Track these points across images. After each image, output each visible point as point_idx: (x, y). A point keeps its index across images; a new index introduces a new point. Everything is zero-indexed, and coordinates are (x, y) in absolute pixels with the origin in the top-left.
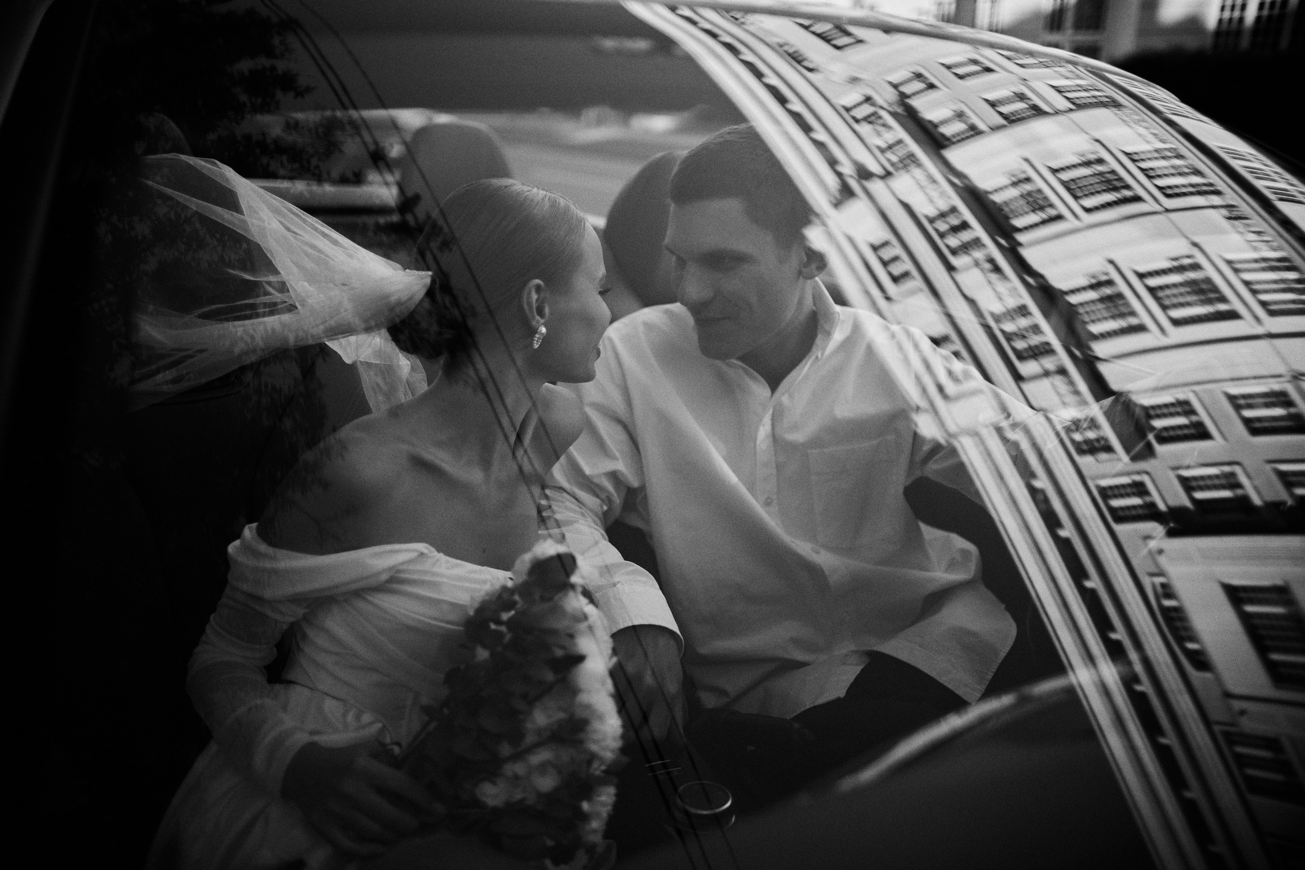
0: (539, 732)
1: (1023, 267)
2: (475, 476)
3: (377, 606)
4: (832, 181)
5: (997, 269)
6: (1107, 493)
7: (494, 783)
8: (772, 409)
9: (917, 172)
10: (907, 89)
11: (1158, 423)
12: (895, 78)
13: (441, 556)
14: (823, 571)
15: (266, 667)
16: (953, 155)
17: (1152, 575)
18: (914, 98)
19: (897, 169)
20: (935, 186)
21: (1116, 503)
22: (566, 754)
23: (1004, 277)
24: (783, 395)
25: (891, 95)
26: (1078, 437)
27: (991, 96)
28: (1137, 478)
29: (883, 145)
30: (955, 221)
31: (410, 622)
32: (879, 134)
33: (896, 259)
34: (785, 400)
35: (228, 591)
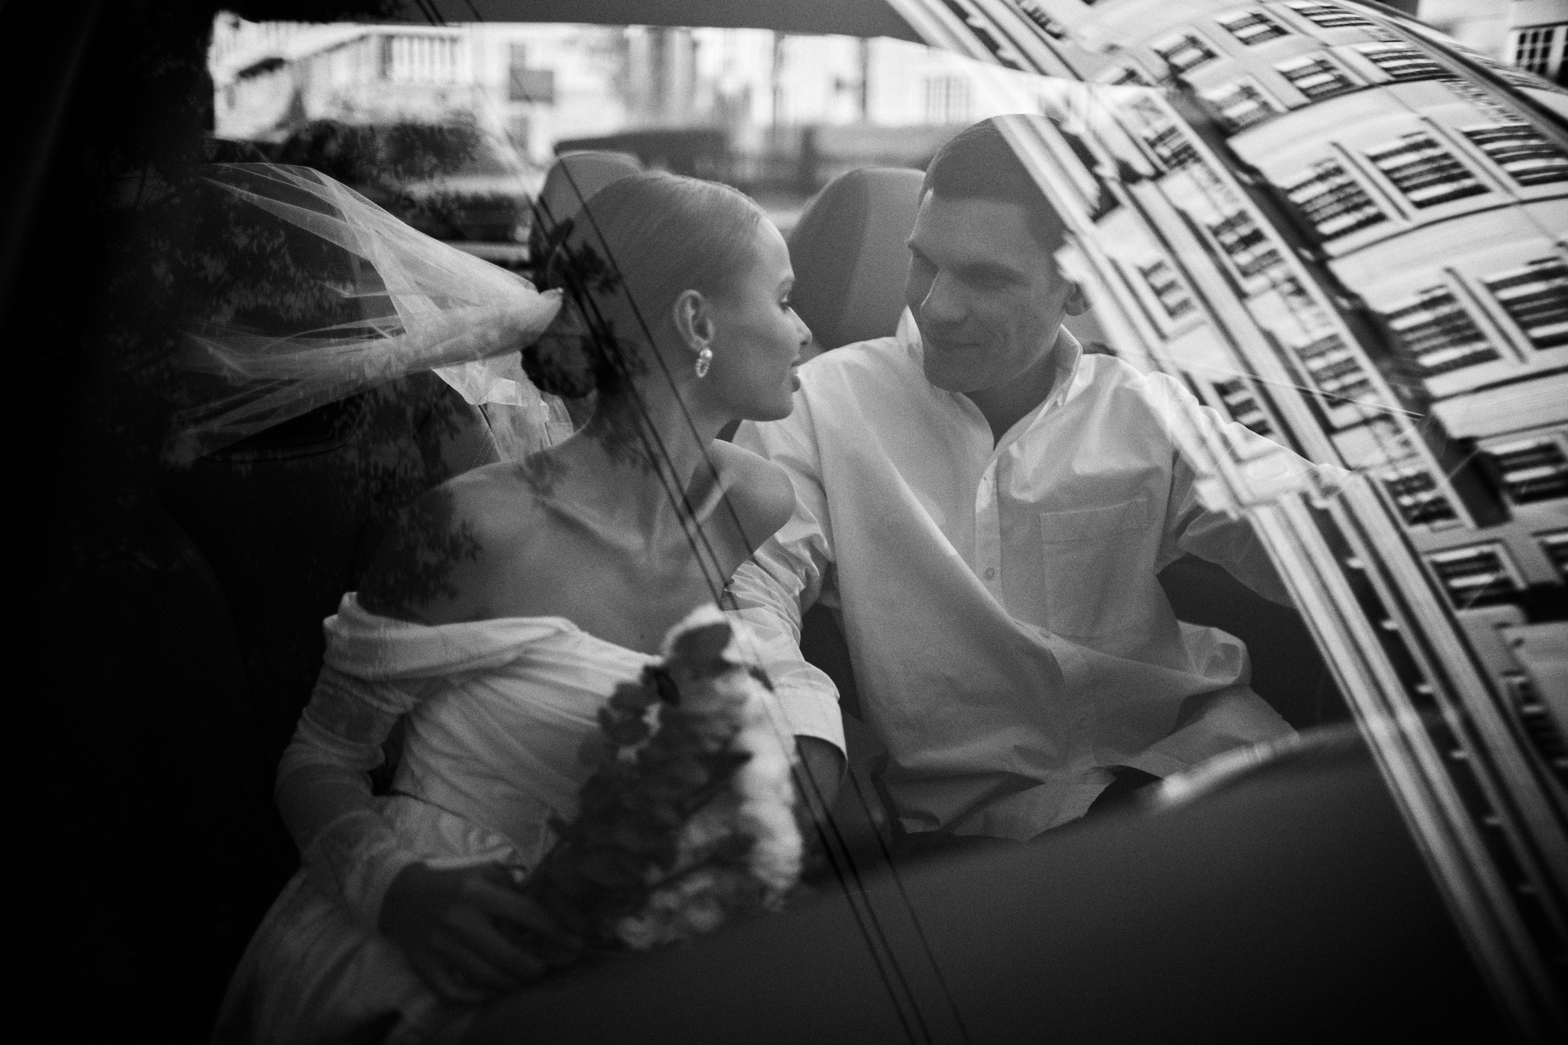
0: (696, 852)
1: (1333, 286)
2: (632, 540)
3: (502, 695)
4: (1090, 187)
5: (1300, 291)
6: (1447, 571)
7: (640, 918)
8: (996, 461)
9: (1195, 169)
10: (1179, 60)
11: (1513, 477)
12: (1164, 44)
13: (586, 636)
14: (1054, 660)
15: (371, 773)
16: (1241, 145)
17: (1509, 674)
18: (1189, 71)
19: (1172, 167)
20: (1218, 186)
21: (1457, 583)
22: (730, 882)
23: (1311, 303)
24: (1011, 444)
25: (1160, 68)
26: (1407, 500)
27: (1286, 66)
28: (1486, 549)
29: (1152, 136)
30: (1244, 230)
31: (540, 716)
32: (1147, 123)
33: (1171, 286)
34: (1014, 449)
35: (325, 674)
